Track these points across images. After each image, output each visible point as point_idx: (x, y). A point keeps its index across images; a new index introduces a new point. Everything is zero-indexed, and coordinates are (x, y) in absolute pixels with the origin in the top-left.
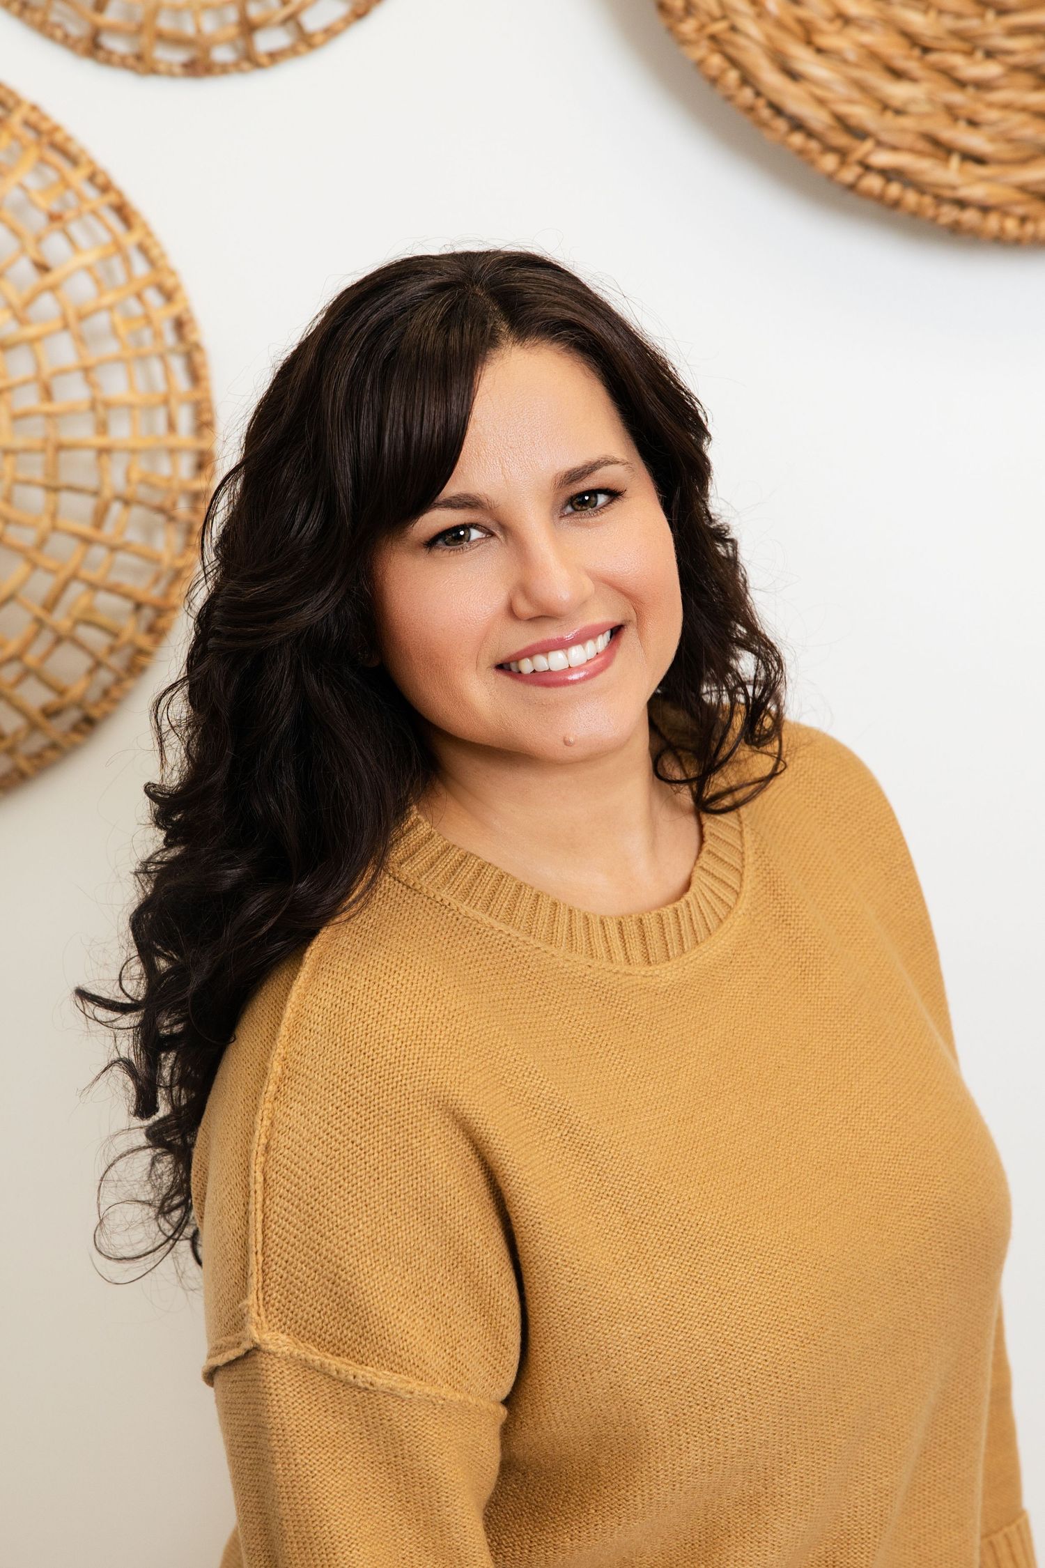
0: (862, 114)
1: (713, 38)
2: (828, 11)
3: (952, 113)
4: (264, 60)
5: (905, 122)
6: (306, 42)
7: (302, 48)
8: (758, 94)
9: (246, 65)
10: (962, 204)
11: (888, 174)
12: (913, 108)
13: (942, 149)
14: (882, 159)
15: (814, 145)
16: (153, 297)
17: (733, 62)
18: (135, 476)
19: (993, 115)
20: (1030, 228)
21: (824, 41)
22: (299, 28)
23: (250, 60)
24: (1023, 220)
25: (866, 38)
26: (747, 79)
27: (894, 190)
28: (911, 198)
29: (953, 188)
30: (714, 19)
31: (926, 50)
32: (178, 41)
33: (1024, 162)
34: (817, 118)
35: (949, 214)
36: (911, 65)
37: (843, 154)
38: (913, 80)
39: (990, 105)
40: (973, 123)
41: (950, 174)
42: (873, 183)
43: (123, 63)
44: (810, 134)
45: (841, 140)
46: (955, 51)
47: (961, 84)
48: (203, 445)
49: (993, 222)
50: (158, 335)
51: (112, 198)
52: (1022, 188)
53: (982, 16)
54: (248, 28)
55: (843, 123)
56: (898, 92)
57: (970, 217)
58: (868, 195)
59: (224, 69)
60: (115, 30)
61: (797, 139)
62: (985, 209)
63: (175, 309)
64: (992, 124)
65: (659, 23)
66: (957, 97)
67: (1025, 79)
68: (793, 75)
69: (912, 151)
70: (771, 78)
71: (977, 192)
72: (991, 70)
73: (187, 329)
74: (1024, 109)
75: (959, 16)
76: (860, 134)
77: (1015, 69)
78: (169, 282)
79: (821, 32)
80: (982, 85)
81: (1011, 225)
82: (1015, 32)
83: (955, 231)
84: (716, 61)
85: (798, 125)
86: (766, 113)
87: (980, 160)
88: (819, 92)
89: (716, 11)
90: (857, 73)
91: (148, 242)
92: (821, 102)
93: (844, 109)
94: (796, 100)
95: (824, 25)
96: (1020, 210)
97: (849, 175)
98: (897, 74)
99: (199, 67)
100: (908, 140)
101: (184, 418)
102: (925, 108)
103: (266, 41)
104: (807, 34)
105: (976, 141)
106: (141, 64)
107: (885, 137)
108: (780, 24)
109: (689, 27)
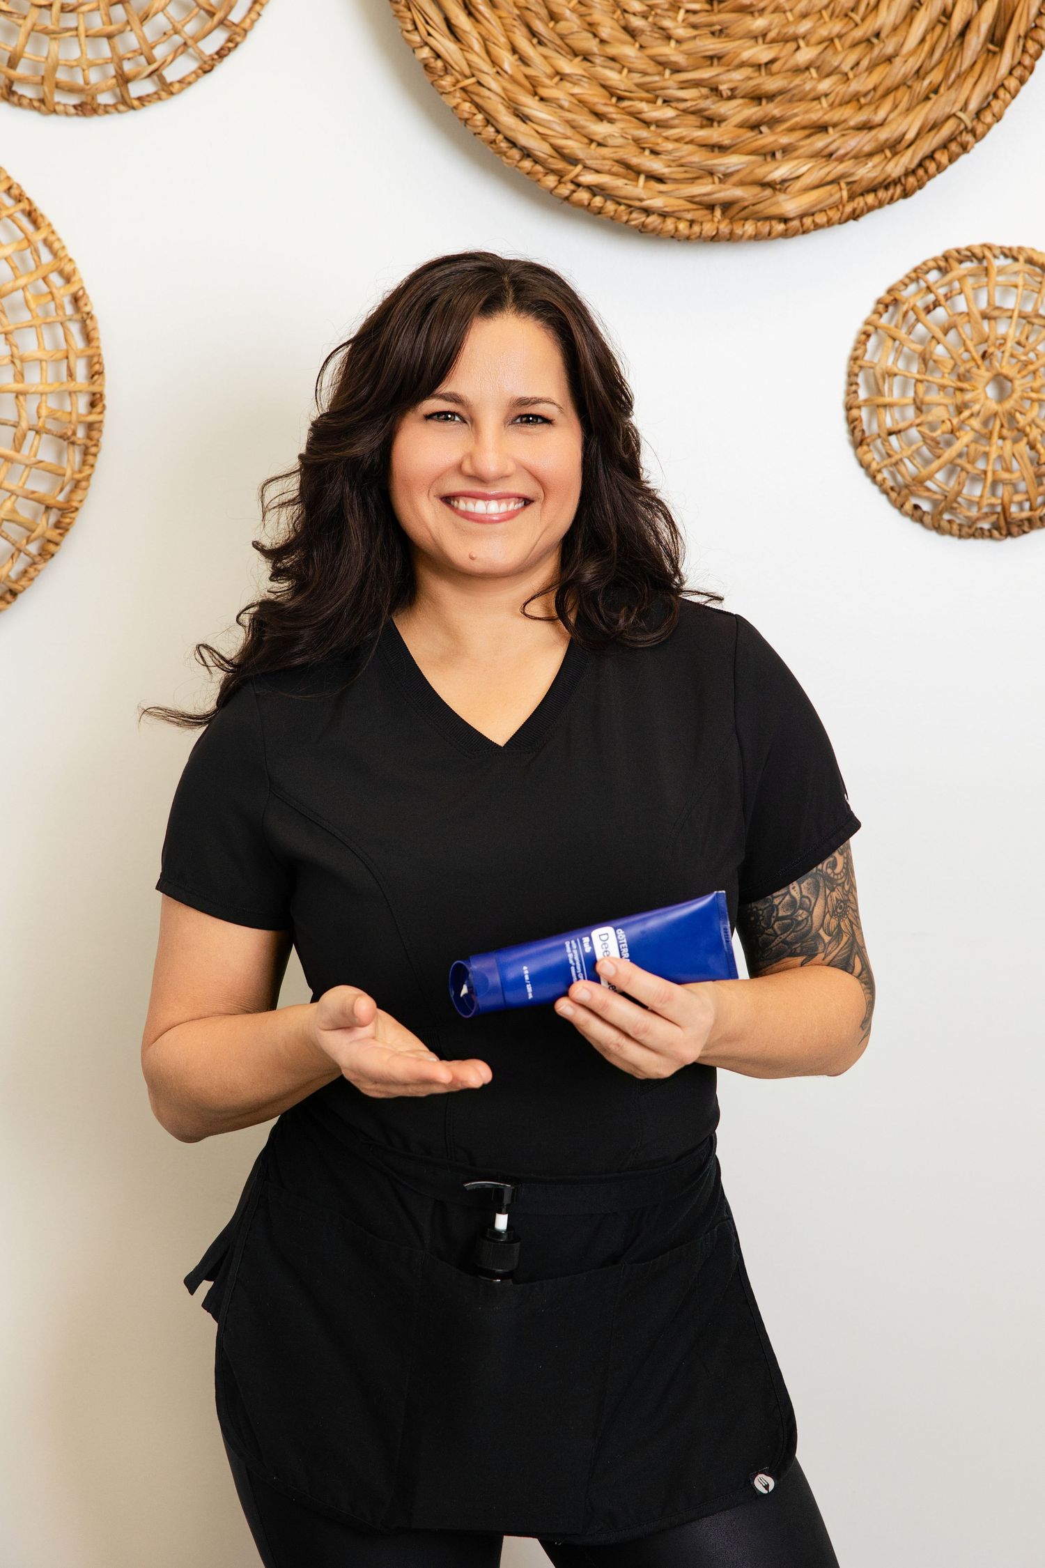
0: (574, 146)
1: (463, 89)
2: (549, 70)
3: (639, 143)
4: (136, 103)
5: (604, 151)
6: (167, 90)
7: (163, 94)
8: (498, 131)
9: (121, 107)
10: (647, 211)
11: (593, 190)
12: (611, 142)
13: (633, 171)
14: (588, 178)
15: (538, 168)
16: (55, 279)
17: (480, 108)
18: (44, 412)
19: (670, 146)
20: (696, 229)
21: (544, 92)
22: (162, 79)
23: (125, 103)
24: (692, 223)
25: (576, 90)
26: (490, 121)
27: (598, 201)
28: (610, 207)
29: (641, 200)
30: (467, 77)
31: (620, 98)
32: (71, 90)
33: (693, 180)
34: (541, 148)
35: (638, 218)
36: (610, 110)
37: (560, 175)
38: (611, 121)
39: (667, 138)
40: (654, 152)
41: (638, 189)
42: (583, 196)
43: (31, 106)
44: (536, 161)
45: (559, 165)
46: (641, 100)
47: (647, 124)
48: (95, 389)
49: (670, 224)
50: (58, 307)
51: (24, 205)
52: (691, 199)
53: (661, 74)
54: (124, 80)
55: (558, 151)
56: (600, 129)
57: (653, 220)
58: (579, 205)
59: (106, 110)
60: (23, 81)
61: (527, 164)
62: (664, 215)
63: (73, 288)
64: (669, 152)
65: (427, 79)
66: (643, 133)
67: (692, 120)
68: (524, 118)
69: (610, 173)
70: (507, 119)
71: (657, 203)
72: (668, 113)
73: (81, 303)
74: (691, 142)
75: (645, 74)
76: (573, 161)
77: (685, 111)
78: (68, 268)
79: (544, 86)
80: (661, 124)
81: (682, 226)
82: (684, 85)
83: (642, 231)
84: (467, 106)
85: (527, 154)
86: (504, 145)
87: (660, 180)
88: (541, 130)
89: (467, 71)
90: (569, 116)
91: (52, 238)
92: (544, 137)
93: (560, 142)
94: (525, 136)
95: (547, 81)
96: (689, 216)
97: (565, 190)
98: (600, 117)
99: (87, 108)
100: (607, 165)
101: (81, 369)
102: (620, 141)
103: (137, 89)
104: (534, 87)
105: (657, 166)
106: (43, 105)
107: (589, 163)
108: (513, 80)
109: (447, 82)
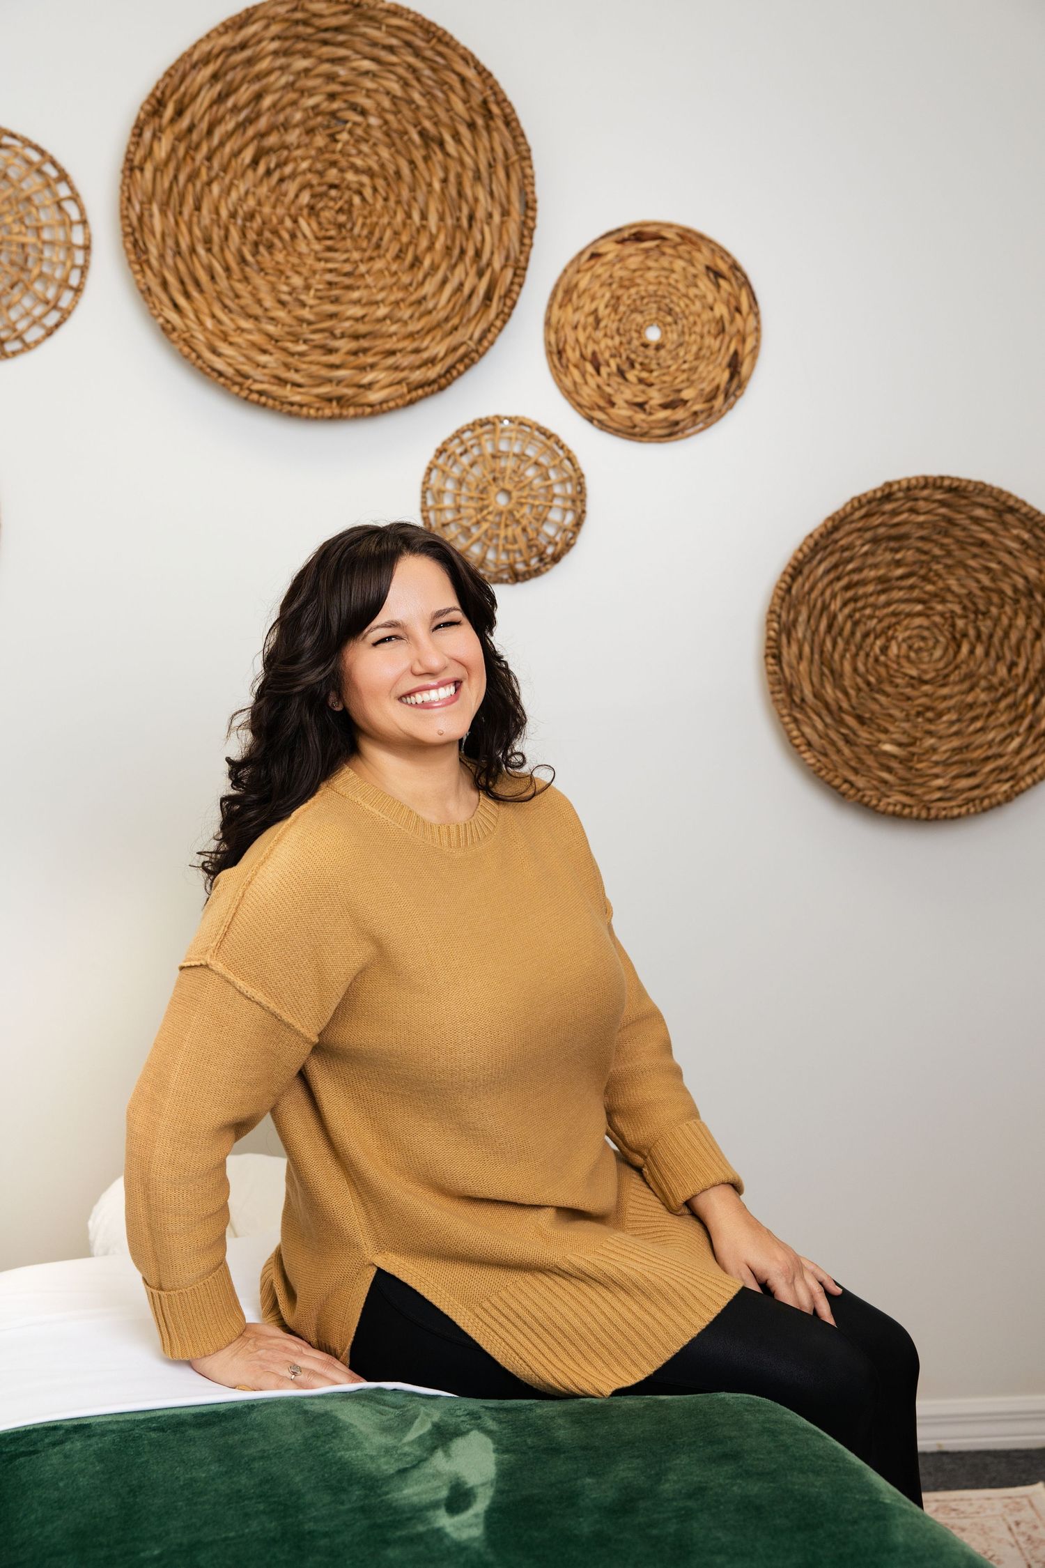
0: (247, 368)
1: (185, 340)
2: (234, 327)
3: (287, 366)
4: (10, 355)
5: (266, 371)
6: (27, 347)
7: (26, 349)
8: (204, 362)
9: (3, 357)
10: (292, 404)
11: (261, 393)
12: (270, 365)
13: (282, 382)
14: (257, 387)
15: (228, 382)
17: (193, 350)
19: (304, 366)
20: (320, 413)
21: (231, 339)
22: (23, 341)
23: (4, 355)
24: (318, 409)
25: (250, 337)
26: (199, 357)
27: (263, 399)
28: (271, 402)
29: (288, 397)
30: (184, 332)
31: (277, 341)
33: (319, 385)
34: (229, 371)
35: (287, 408)
36: (269, 347)
37: (241, 385)
38: (271, 354)
39: (304, 363)
40: (297, 371)
41: (286, 392)
42: (255, 396)
44: (227, 378)
45: (239, 379)
46: (289, 341)
47: (292, 354)
49: (305, 410)
52: (317, 396)
53: (301, 326)
54: (1, 342)
55: (239, 372)
56: (263, 359)
57: (295, 408)
58: (254, 401)
61: (222, 380)
62: (301, 406)
64: (305, 370)
65: (164, 333)
66: (290, 360)
67: (319, 351)
68: (219, 355)
69: (269, 383)
70: (207, 355)
71: (297, 398)
72: (302, 347)
74: (318, 363)
75: (291, 326)
76: (246, 377)
77: (316, 347)
79: (230, 336)
80: (302, 354)
81: (312, 412)
82: (314, 332)
83: (290, 414)
84: (187, 349)
85: (221, 374)
86: (208, 370)
87: (299, 386)
88: (230, 361)
89: (185, 329)
90: (245, 352)
92: (230, 365)
93: (240, 367)
94: (219, 364)
95: (232, 333)
96: (317, 405)
97: (245, 394)
98: (264, 352)
100: (266, 379)
102: (275, 365)
103: (10, 347)
104: (225, 337)
105: (297, 378)
107: (258, 378)
108: (213, 333)
109: (174, 336)
